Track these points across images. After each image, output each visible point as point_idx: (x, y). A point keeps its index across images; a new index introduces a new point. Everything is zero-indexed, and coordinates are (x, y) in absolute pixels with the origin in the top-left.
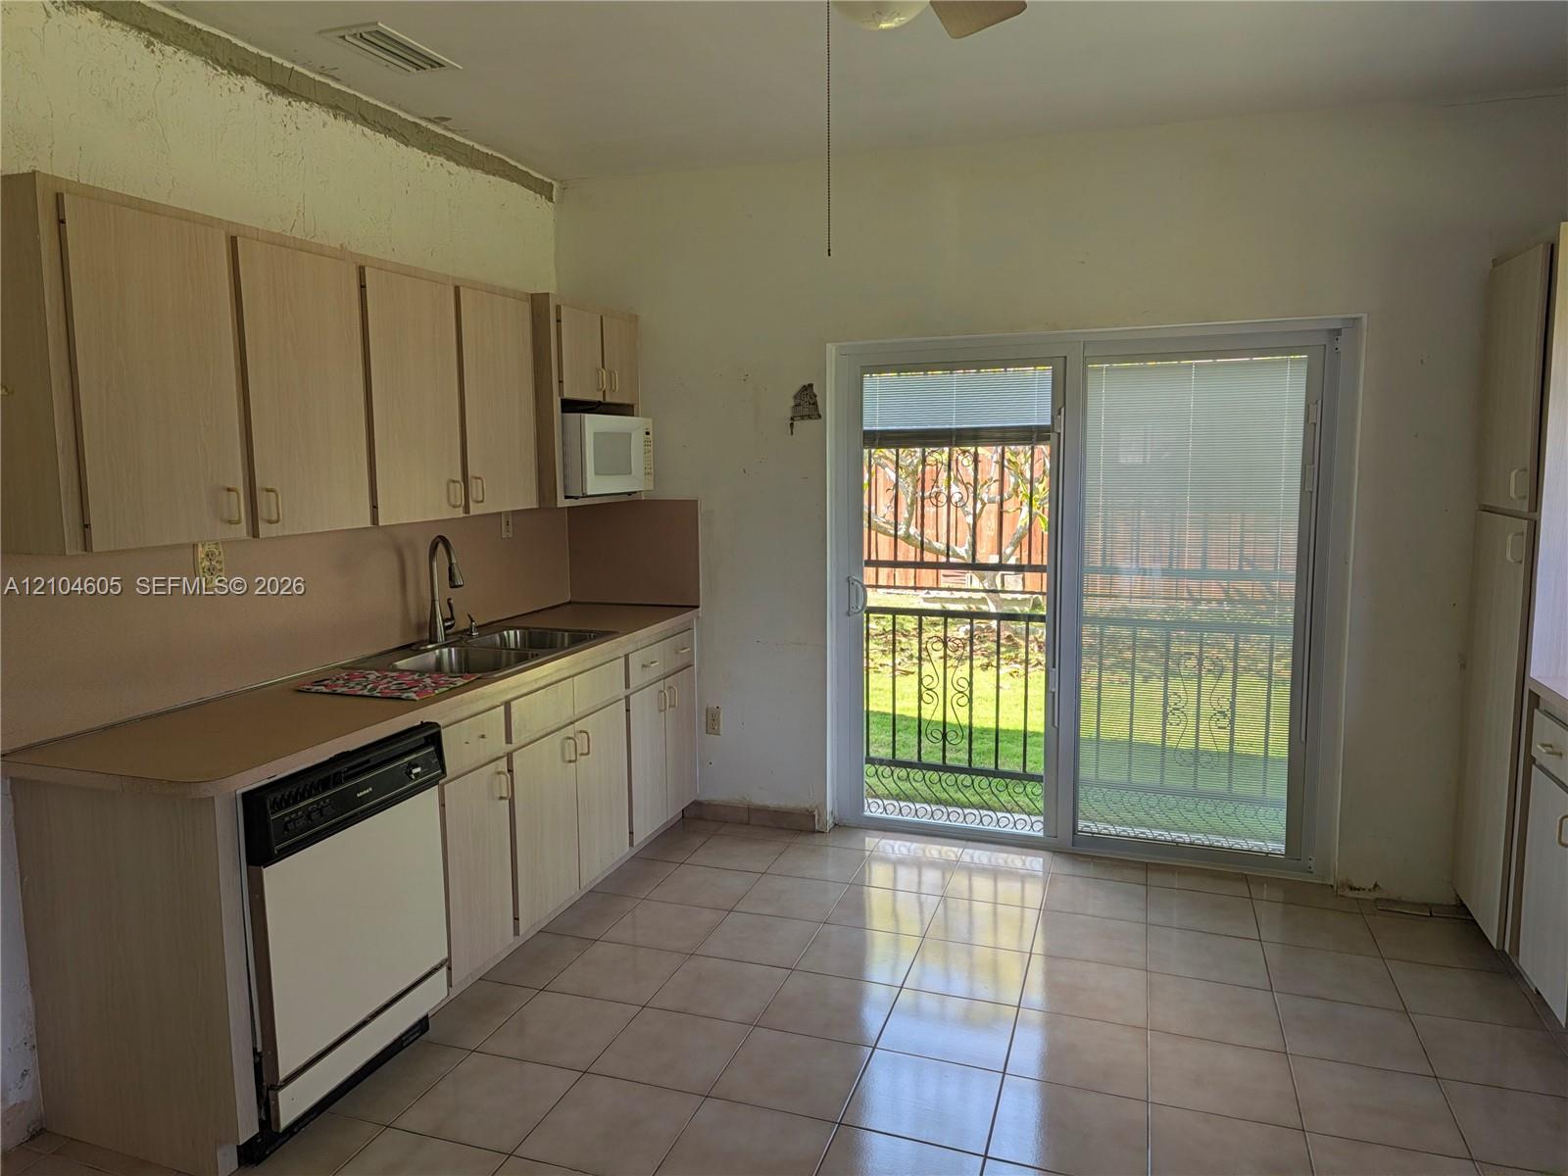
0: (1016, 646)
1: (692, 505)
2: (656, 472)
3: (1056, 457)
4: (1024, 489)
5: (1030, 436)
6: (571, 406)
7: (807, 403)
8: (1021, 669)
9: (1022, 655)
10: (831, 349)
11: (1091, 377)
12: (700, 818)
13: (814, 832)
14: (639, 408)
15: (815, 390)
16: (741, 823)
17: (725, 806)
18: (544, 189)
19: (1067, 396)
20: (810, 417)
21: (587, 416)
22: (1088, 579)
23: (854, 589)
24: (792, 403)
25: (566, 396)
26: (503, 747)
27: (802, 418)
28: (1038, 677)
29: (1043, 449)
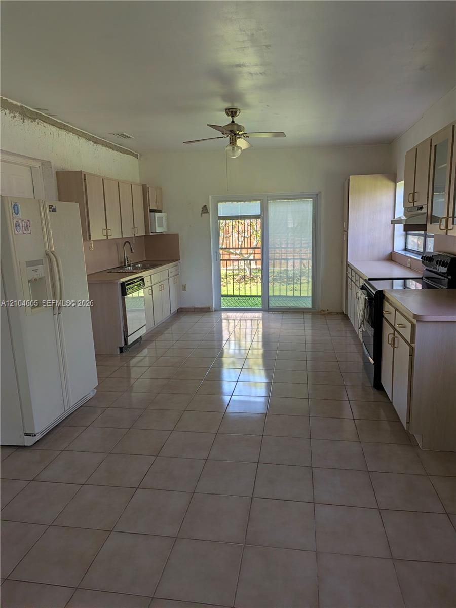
0: (254, 279)
1: (177, 235)
2: (168, 227)
3: (262, 223)
4: (255, 233)
5: (256, 217)
6: (152, 211)
7: (205, 210)
8: (256, 284)
9: (256, 281)
10: (210, 196)
11: (269, 204)
12: (182, 311)
13: (210, 312)
14: (163, 211)
15: (207, 206)
16: (193, 312)
17: (188, 308)
18: (136, 156)
19: (264, 208)
20: (206, 213)
21: (156, 213)
22: (270, 250)
23: (218, 254)
24: (201, 209)
25: (151, 208)
26: (150, 285)
27: (204, 213)
28: (260, 285)
29: (260, 221)
